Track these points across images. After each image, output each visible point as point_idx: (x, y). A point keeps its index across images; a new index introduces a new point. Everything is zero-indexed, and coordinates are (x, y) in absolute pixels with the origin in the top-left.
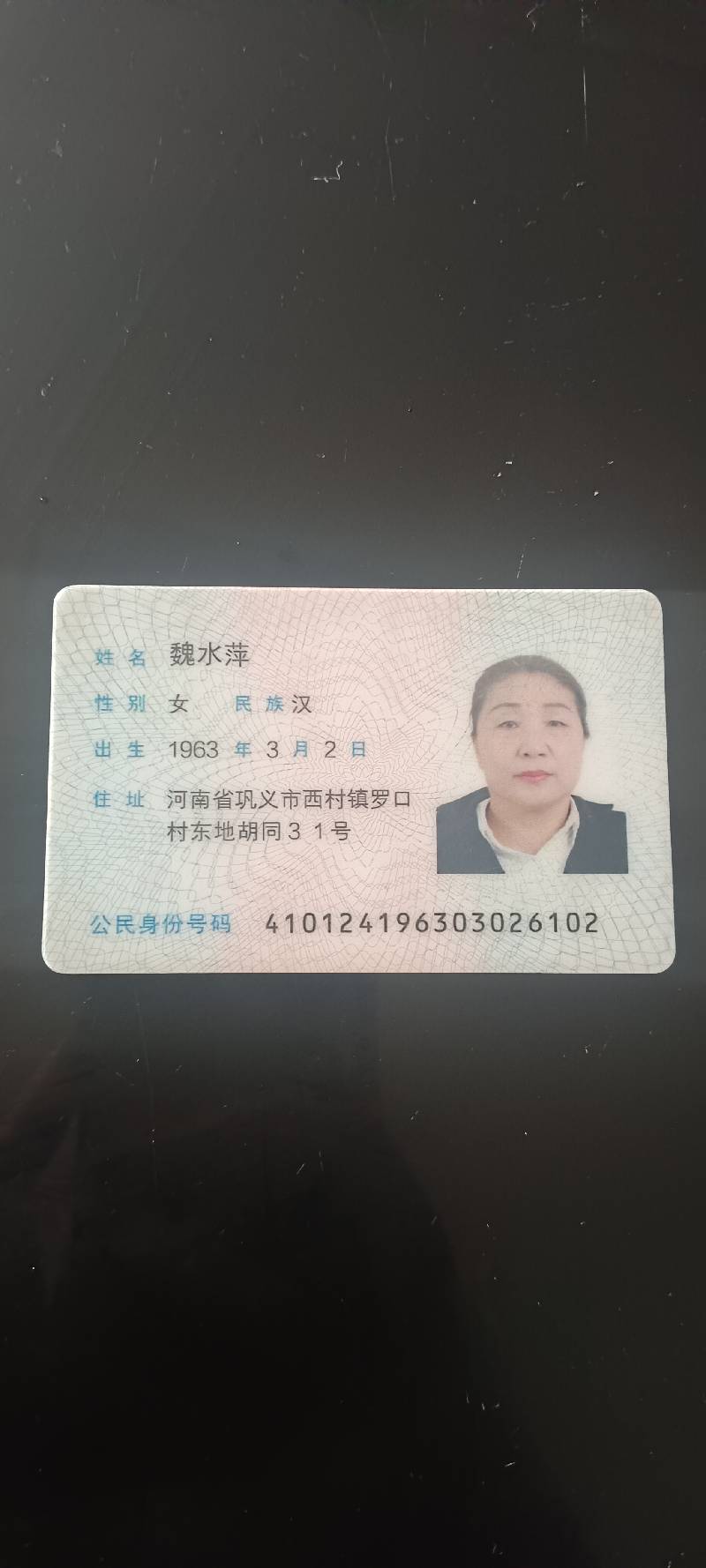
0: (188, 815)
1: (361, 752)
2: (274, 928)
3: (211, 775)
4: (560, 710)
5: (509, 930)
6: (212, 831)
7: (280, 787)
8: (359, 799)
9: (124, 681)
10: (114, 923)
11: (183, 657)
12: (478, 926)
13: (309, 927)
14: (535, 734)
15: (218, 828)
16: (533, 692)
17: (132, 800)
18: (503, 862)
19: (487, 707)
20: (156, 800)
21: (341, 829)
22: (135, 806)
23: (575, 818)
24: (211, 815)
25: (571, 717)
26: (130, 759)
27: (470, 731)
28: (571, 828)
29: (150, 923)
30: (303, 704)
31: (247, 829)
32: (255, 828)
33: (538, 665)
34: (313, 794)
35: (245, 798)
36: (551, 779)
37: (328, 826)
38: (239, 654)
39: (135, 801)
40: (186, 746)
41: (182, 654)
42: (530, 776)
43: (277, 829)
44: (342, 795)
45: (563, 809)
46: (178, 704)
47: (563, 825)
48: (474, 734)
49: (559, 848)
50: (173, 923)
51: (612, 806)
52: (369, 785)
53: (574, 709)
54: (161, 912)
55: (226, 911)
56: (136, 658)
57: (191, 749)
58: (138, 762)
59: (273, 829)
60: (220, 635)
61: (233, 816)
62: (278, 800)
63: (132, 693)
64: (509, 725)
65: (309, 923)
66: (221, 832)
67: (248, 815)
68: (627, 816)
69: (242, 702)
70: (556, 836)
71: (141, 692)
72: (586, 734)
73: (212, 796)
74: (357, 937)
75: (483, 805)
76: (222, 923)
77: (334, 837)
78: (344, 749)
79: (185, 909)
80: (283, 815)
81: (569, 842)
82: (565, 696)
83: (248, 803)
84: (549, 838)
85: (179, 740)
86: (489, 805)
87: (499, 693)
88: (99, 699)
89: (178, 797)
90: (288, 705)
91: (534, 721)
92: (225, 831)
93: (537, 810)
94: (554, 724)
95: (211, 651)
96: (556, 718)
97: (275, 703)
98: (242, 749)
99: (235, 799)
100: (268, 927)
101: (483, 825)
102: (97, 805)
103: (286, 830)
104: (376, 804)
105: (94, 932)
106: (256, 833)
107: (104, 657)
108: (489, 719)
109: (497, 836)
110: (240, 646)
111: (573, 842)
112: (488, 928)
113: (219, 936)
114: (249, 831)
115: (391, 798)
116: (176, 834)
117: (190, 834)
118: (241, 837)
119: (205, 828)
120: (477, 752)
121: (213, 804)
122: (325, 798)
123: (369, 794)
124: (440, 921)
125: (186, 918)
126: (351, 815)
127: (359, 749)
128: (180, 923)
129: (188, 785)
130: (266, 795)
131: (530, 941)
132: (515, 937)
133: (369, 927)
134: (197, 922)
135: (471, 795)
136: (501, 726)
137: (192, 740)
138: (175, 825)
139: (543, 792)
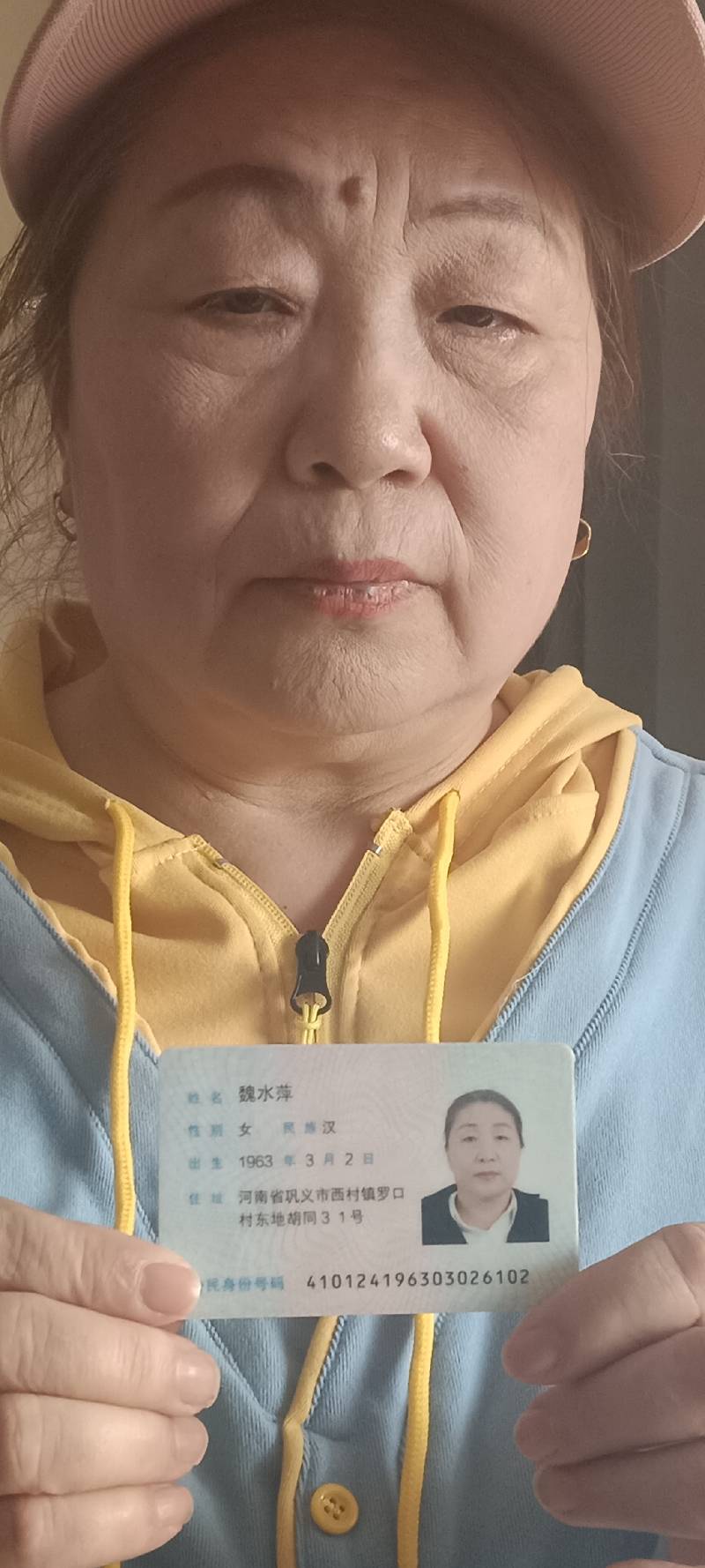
0: (253, 1208)
1: (370, 1160)
2: (313, 1285)
3: (267, 1180)
4: (506, 1129)
5: (470, 1282)
6: (269, 1219)
7: (315, 1187)
8: (369, 1194)
9: (206, 1115)
10: (206, 1284)
11: (247, 1097)
12: (450, 1281)
13: (337, 1284)
14: (488, 1146)
15: (273, 1216)
16: (486, 1116)
17: (215, 1199)
18: (466, 1236)
19: (456, 1126)
20: (232, 1198)
21: (357, 1215)
22: (217, 1202)
23: (514, 1202)
24: (269, 1208)
25: (511, 1132)
26: (213, 1170)
27: (444, 1144)
28: (512, 1211)
30: (330, 1127)
32: (299, 1216)
33: (489, 1096)
34: (338, 1191)
35: (291, 1195)
36: (498, 1177)
37: (348, 1213)
38: (285, 1092)
39: (217, 1199)
40: (251, 1160)
41: (247, 1093)
42: (484, 1175)
43: (313, 1217)
44: (357, 1192)
45: (505, 1198)
46: (245, 1129)
47: (506, 1209)
48: (447, 1146)
49: (504, 1225)
50: (245, 1284)
51: (538, 1195)
52: (376, 1183)
53: (514, 1127)
54: (236, 1277)
55: (280, 1275)
56: (216, 1098)
57: (255, 1161)
58: (218, 1172)
59: (310, 1217)
60: (272, 1080)
61: (285, 1208)
62: (313, 1196)
63: (213, 1123)
64: (470, 1139)
65: (337, 1282)
66: (276, 1220)
67: (293, 1207)
68: (549, 1202)
69: (288, 1127)
70: (503, 1215)
71: (219, 1122)
72: (522, 1144)
73: (269, 1194)
74: (369, 1290)
75: (453, 1196)
76: (277, 1283)
77: (352, 1221)
78: (358, 1159)
79: (253, 1274)
80: (317, 1206)
81: (511, 1221)
82: (507, 1118)
83: (294, 1199)
84: (497, 1218)
85: (246, 1155)
86: (457, 1196)
87: (464, 1116)
88: (191, 1128)
89: (245, 1196)
90: (319, 1128)
91: (486, 1136)
92: (278, 1219)
93: (488, 1199)
94: (500, 1138)
95: (266, 1091)
96: (501, 1134)
97: (310, 1127)
98: (289, 1160)
99: (284, 1196)
100: (309, 1285)
101: (453, 1211)
102: (192, 1203)
103: (320, 1217)
104: (380, 1197)
106: (299, 1220)
107: (193, 1098)
108: (456, 1135)
109: (461, 1216)
110: (286, 1087)
111: (513, 1222)
112: (456, 1282)
113: (276, 1292)
114: (294, 1218)
115: (391, 1193)
116: (245, 1222)
117: (255, 1220)
118: (289, 1222)
119: (265, 1217)
120: (449, 1160)
121: (270, 1200)
122: (346, 1194)
123: (376, 1191)
124: (424, 1278)
125: (253, 1280)
126: (363, 1205)
127: (368, 1159)
128: (250, 1283)
129: (253, 1187)
130: (306, 1193)
131: (485, 1290)
132: (474, 1288)
133: (376, 1284)
134: (261, 1282)
136: (465, 1140)
137: (255, 1155)
138: (245, 1215)
139: (493, 1186)
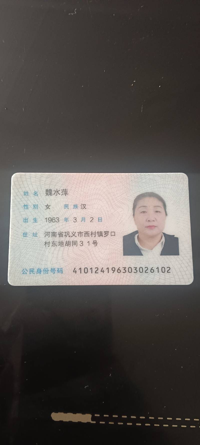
0: (50, 239)
1: (101, 220)
2: (76, 272)
3: (57, 227)
4: (158, 208)
5: (145, 272)
6: (57, 244)
7: (77, 231)
8: (100, 234)
9: (32, 200)
10: (29, 271)
11: (49, 193)
12: (136, 271)
13: (86, 272)
14: (152, 215)
15: (59, 243)
16: (151, 203)
17: (34, 235)
18: (142, 252)
19: (137, 207)
20: (41, 235)
21: (95, 243)
22: (35, 236)
23: (163, 239)
24: (57, 239)
25: (162, 210)
26: (34, 223)
27: (132, 214)
28: (162, 242)
29: (39, 271)
30: (84, 206)
31: (68, 243)
32: (70, 243)
33: (152, 195)
34: (87, 233)
35: (67, 234)
36: (156, 228)
37: (91, 242)
38: (65, 192)
39: (35, 235)
40: (50, 219)
41: (49, 192)
42: (150, 227)
43: (76, 243)
44: (95, 233)
45: (159, 237)
46: (48, 207)
47: (160, 241)
48: (134, 215)
49: (159, 248)
50: (46, 271)
51: (174, 236)
52: (103, 230)
53: (163, 207)
54: (42, 267)
55: (62, 267)
56: (36, 194)
57: (51, 220)
58: (36, 224)
59: (75, 243)
60: (59, 187)
61: (63, 239)
62: (77, 234)
63: (34, 204)
64: (144, 212)
65: (86, 271)
66: (60, 244)
67: (68, 239)
68: (179, 238)
69: (66, 206)
70: (158, 244)
71: (37, 203)
72: (166, 215)
73: (57, 233)
74: (100, 274)
75: (136, 236)
76: (60, 271)
77: (93, 245)
78: (96, 220)
79: (49, 267)
80: (78, 239)
81: (162, 246)
82: (160, 204)
83: (68, 236)
84: (156, 245)
85: (48, 217)
86: (138, 235)
87: (141, 203)
88: (24, 206)
89: (47, 234)
90: (79, 207)
91: (151, 211)
92: (61, 244)
93: (152, 237)
94: (157, 212)
95: (57, 192)
96: (157, 210)
97: (76, 206)
98: (66, 220)
99: (64, 234)
100: (74, 272)
101: (137, 242)
102: (24, 236)
103: (79, 243)
104: (105, 235)
105: (23, 273)
106: (70, 244)
107: (26, 193)
108: (137, 211)
109: (140, 244)
110: (66, 190)
112: (138, 272)
113: (60, 274)
114: (68, 244)
115: (110, 234)
116: (47, 245)
117: (51, 245)
118: (66, 245)
119: (55, 243)
120: (135, 220)
121: (58, 236)
122: (90, 234)
123: (103, 233)
124: (124, 270)
125: (50, 269)
126: (98, 239)
127: (100, 220)
128: (48, 271)
129: (50, 230)
130: (73, 233)
131: (151, 275)
132: (146, 274)
133: (103, 271)
134: (53, 270)
135: (133, 232)
136: (142, 212)
137: (52, 217)
138: (46, 242)
139: (154, 232)
